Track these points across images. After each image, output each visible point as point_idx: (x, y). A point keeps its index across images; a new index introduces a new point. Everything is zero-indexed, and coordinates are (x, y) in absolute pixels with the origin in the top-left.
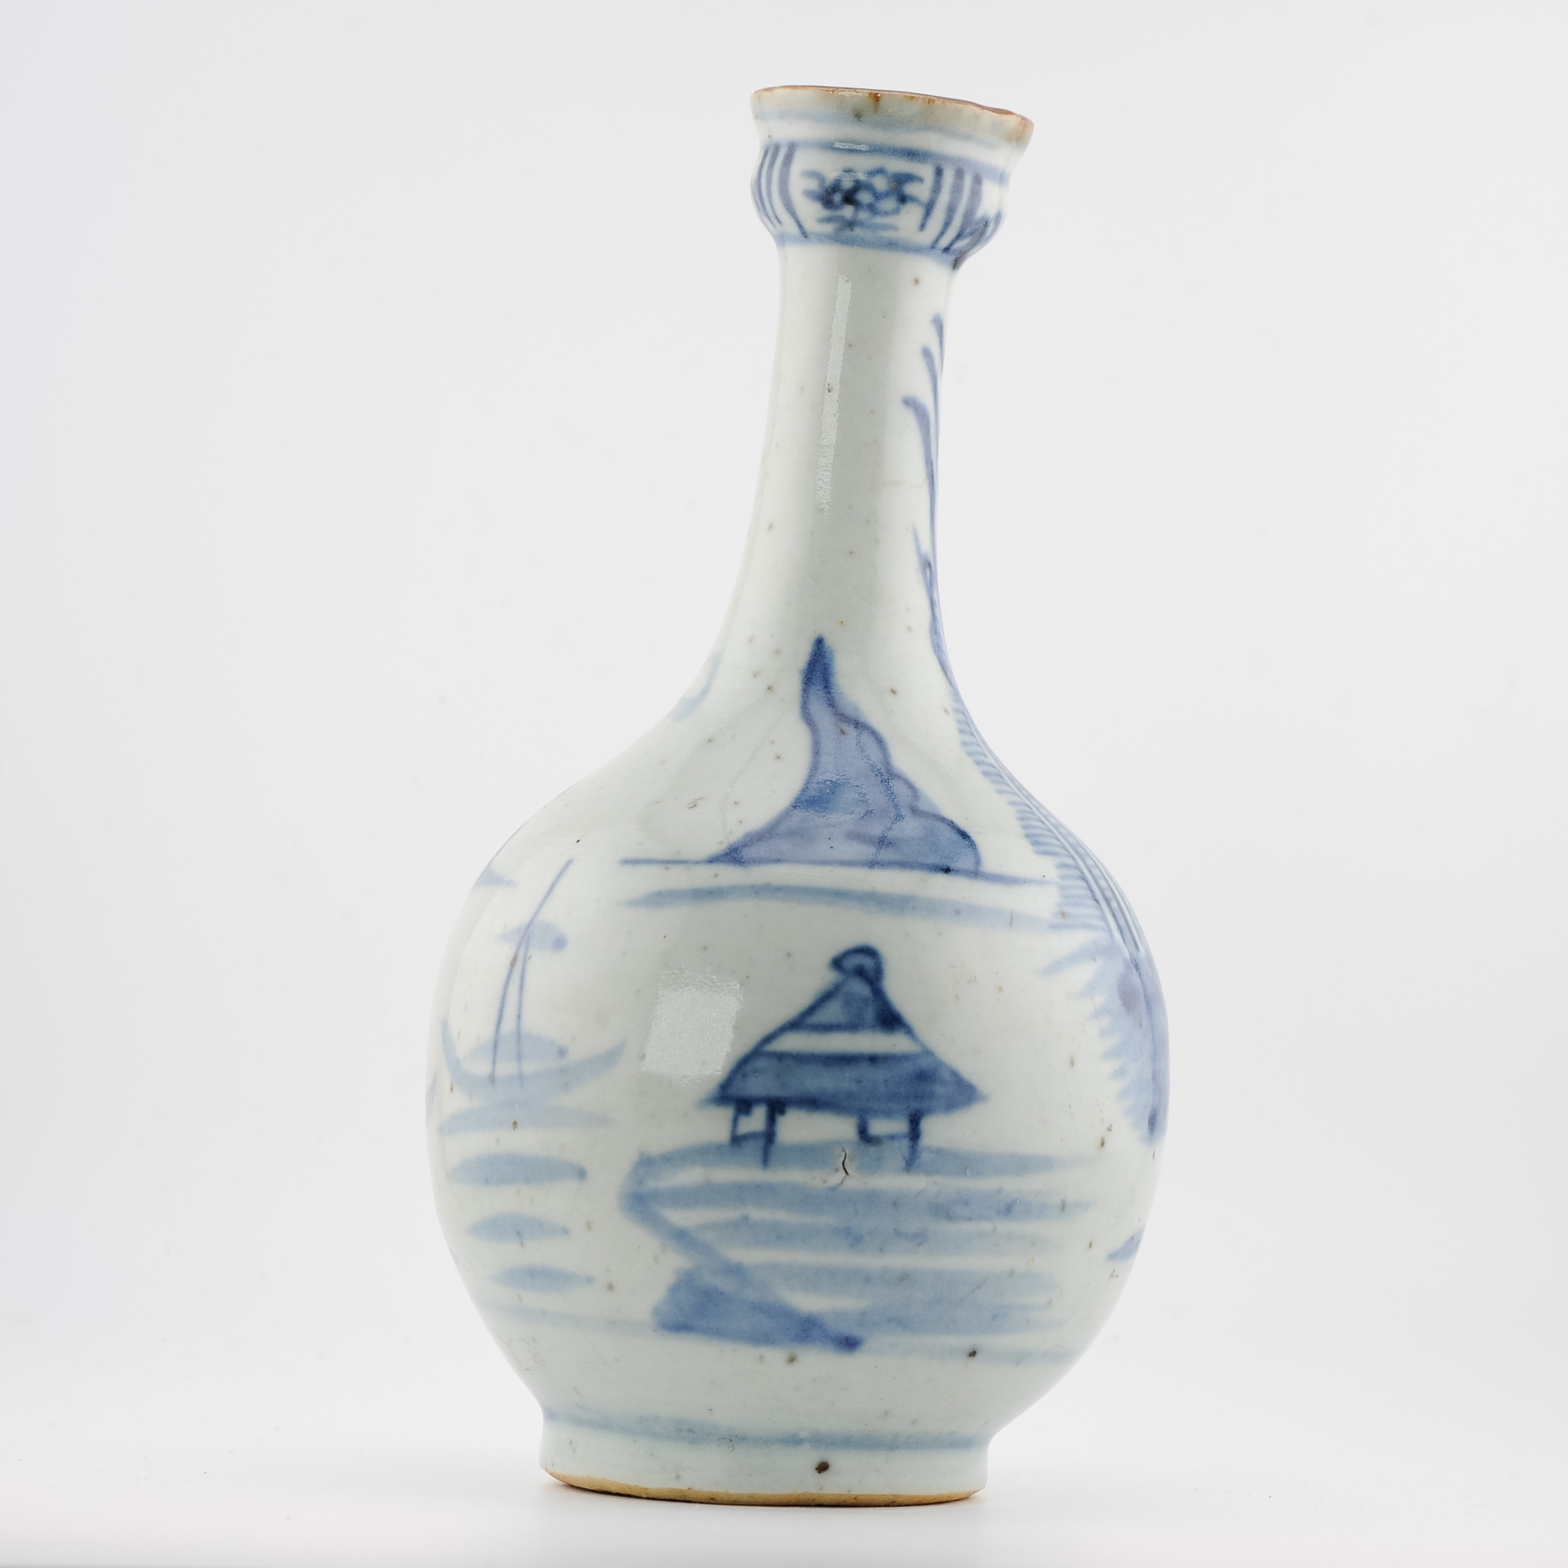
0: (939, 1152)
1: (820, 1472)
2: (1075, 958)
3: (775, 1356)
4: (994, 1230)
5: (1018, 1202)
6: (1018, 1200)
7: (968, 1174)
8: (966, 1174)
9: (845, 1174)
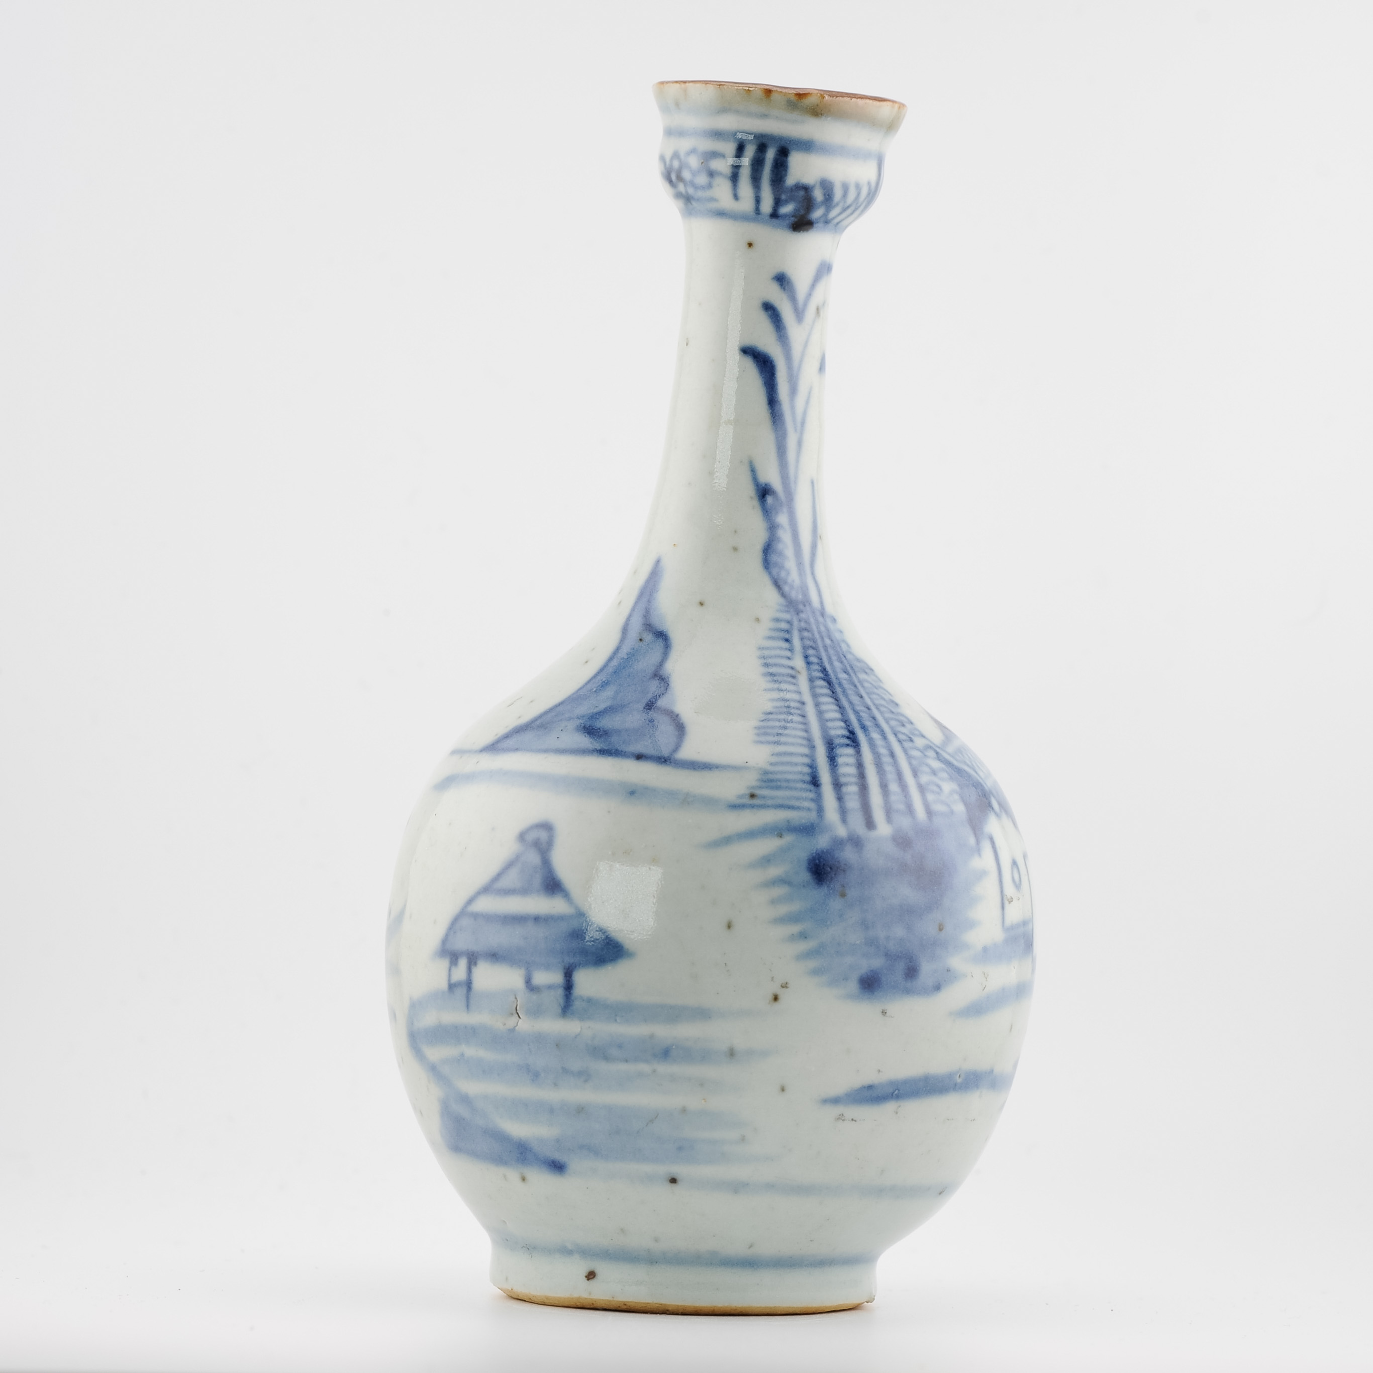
0: (589, 1000)
1: (588, 1280)
2: (751, 834)
3: (513, 1174)
4: (654, 1071)
5: (674, 1047)
6: (673, 1045)
7: (618, 1021)
8: (616, 1020)
9: (518, 1018)
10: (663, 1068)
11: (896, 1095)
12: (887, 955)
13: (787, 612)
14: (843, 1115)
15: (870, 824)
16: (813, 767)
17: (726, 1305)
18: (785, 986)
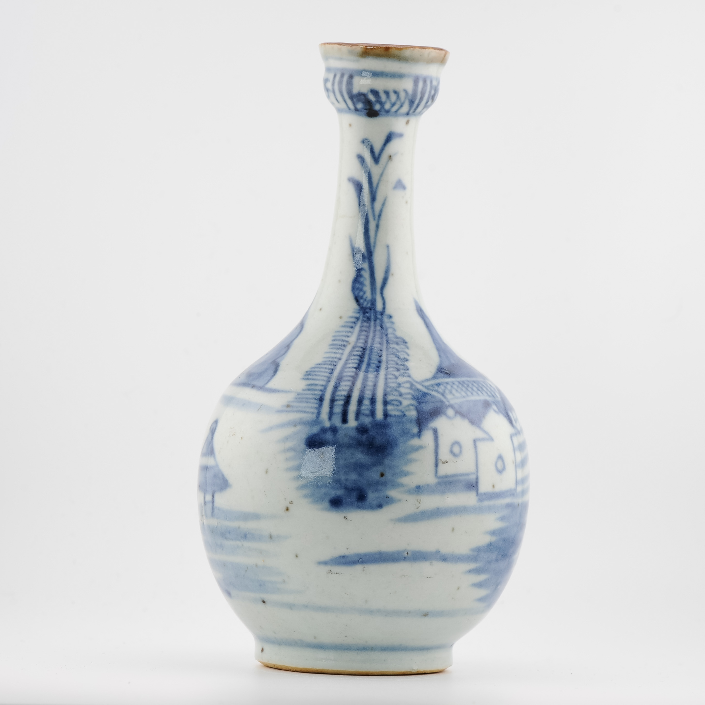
4: (242, 545)
5: (248, 533)
7: (227, 519)
10: (247, 544)
11: (361, 561)
12: (346, 488)
13: (359, 313)
14: (331, 571)
15: (345, 420)
16: (323, 391)
17: (311, 668)
18: (291, 503)
